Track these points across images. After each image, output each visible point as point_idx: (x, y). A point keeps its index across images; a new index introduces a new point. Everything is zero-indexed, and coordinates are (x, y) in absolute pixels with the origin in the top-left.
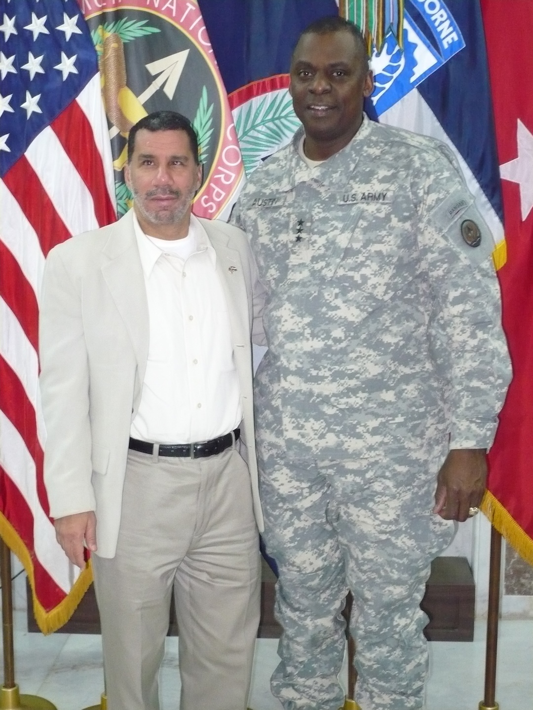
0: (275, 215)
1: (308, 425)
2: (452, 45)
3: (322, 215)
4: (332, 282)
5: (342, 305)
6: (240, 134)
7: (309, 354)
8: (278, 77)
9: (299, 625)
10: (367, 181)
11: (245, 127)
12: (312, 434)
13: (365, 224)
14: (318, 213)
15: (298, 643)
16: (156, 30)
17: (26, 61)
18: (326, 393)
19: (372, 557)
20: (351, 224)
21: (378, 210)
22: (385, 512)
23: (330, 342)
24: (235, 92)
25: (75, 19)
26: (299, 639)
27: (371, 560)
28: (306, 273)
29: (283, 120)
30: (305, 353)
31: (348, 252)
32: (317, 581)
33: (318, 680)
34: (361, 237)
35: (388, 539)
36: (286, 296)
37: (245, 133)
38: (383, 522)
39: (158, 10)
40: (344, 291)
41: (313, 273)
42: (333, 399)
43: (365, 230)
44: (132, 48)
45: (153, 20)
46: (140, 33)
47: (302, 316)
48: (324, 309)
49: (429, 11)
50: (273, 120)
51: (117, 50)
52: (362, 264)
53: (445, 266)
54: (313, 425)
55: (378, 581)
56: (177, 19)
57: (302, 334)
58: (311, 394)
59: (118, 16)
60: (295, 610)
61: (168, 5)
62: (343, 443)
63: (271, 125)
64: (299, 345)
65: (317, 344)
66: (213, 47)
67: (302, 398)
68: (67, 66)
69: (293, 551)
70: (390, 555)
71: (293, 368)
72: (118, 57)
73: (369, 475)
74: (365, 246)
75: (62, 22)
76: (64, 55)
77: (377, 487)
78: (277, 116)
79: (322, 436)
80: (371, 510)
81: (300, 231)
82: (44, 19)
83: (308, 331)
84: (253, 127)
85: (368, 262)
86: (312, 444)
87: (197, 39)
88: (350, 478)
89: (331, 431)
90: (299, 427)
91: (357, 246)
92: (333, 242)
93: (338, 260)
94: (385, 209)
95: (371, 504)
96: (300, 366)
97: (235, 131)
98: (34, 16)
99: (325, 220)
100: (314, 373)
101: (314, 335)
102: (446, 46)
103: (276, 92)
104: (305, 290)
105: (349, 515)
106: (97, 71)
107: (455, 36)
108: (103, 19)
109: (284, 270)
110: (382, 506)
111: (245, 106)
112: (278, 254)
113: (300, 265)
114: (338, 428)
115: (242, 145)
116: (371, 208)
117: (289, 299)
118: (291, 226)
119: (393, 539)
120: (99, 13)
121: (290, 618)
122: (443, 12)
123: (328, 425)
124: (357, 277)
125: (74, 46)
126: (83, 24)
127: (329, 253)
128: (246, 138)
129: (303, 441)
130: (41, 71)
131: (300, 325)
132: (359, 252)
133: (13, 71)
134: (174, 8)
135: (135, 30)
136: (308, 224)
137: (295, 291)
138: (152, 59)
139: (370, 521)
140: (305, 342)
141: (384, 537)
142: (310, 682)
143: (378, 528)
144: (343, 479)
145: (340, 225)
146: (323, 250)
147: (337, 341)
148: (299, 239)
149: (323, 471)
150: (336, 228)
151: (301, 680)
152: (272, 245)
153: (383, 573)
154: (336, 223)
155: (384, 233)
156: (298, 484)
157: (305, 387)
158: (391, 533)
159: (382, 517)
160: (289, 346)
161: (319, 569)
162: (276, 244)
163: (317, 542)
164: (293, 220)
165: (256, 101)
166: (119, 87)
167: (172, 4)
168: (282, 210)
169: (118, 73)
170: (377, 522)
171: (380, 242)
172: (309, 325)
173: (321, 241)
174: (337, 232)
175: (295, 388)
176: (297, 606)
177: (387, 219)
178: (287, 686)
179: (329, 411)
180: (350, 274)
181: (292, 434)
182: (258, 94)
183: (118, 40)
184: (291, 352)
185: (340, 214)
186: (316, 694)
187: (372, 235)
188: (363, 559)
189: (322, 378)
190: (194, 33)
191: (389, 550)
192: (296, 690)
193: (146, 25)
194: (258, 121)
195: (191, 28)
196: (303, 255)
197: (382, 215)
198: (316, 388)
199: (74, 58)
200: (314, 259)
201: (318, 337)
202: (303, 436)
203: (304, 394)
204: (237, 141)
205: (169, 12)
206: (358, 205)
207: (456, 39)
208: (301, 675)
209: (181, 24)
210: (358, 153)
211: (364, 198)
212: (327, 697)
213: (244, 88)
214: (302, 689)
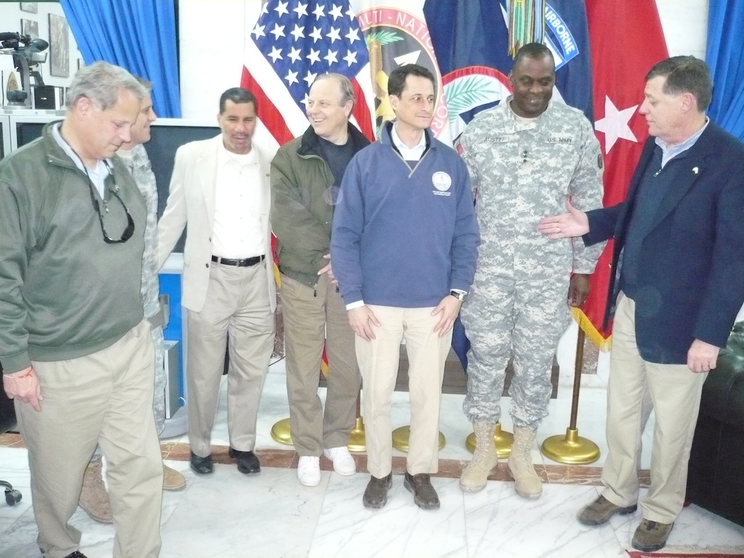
0: (503, 147)
1: (528, 262)
2: (571, 53)
3: (536, 148)
4: (545, 185)
5: (550, 197)
6: (448, 99)
7: (532, 224)
8: (471, 67)
9: (487, 374)
10: (560, 132)
11: (451, 96)
12: (530, 266)
13: (563, 155)
14: (534, 147)
15: (485, 384)
16: (402, 39)
17: (327, 54)
18: (539, 244)
19: (538, 334)
20: (554, 153)
21: (568, 148)
22: (549, 308)
23: (543, 217)
24: (446, 76)
25: (357, 30)
26: (486, 381)
27: (538, 336)
28: (530, 180)
29: (473, 92)
30: (530, 223)
31: (556, 169)
32: (497, 351)
33: (491, 403)
34: (561, 161)
35: (550, 324)
36: (519, 193)
37: (450, 100)
38: (548, 314)
39: (403, 27)
40: (551, 189)
41: (534, 180)
42: (543, 247)
43: (563, 158)
44: (386, 49)
45: (399, 33)
46: (391, 40)
47: (529, 203)
48: (542, 200)
49: (559, 32)
50: (466, 92)
51: (377, 49)
52: (560, 176)
53: (589, 176)
54: (531, 262)
55: (542, 348)
56: (414, 33)
57: (529, 213)
58: (531, 245)
59: (379, 29)
60: (487, 365)
61: (409, 24)
62: (544, 270)
63: (465, 95)
64: (527, 218)
65: (538, 218)
66: (434, 49)
67: (526, 248)
68: (351, 58)
69: (486, 331)
70: (548, 333)
71: (522, 231)
72: (377, 53)
73: (544, 289)
74: (562, 166)
75: (348, 32)
76: (349, 51)
77: (547, 294)
78: (469, 90)
79: (535, 268)
80: (542, 308)
81: (525, 156)
82: (338, 30)
83: (532, 211)
84: (455, 96)
85: (563, 175)
86: (529, 272)
87: (426, 45)
88: (533, 290)
89: (540, 264)
90: (523, 263)
91: (559, 166)
92: (546, 164)
93: (550, 173)
94: (571, 148)
95: (542, 305)
96: (526, 230)
97: (445, 98)
98: (332, 28)
99: (538, 151)
100: (533, 234)
101: (536, 213)
102: (568, 53)
103: (468, 77)
104: (531, 189)
105: (527, 311)
106: (368, 61)
107: (573, 48)
108: (370, 31)
109: (516, 178)
110: (548, 305)
111: (451, 84)
112: (509, 169)
113: (525, 175)
114: (543, 263)
115: (449, 106)
116: (565, 146)
117: (522, 194)
118: (520, 154)
119: (552, 324)
120: (369, 28)
121: (483, 370)
122: (567, 33)
123: (538, 261)
124: (558, 183)
125: (355, 46)
126: (360, 34)
127: (543, 169)
128: (451, 102)
129: (525, 270)
130: (336, 61)
131: (528, 208)
132: (560, 169)
133: (319, 60)
134: (413, 26)
135: (388, 38)
136: (530, 153)
137: (525, 189)
138: (398, 55)
139: (540, 314)
140: (530, 217)
141: (547, 323)
142: (487, 404)
143: (544, 317)
144: (529, 291)
145: (548, 155)
146: (539, 167)
147: (546, 216)
148: (525, 161)
149: (517, 287)
150: (546, 156)
151: (483, 403)
152: (504, 164)
153: (543, 343)
154: (546, 154)
155: (571, 159)
156: (501, 294)
157: (527, 242)
158: (551, 320)
159: (547, 311)
160: (520, 219)
161: (498, 345)
162: (507, 163)
163: (500, 330)
164: (521, 151)
165: (457, 81)
166: (378, 70)
167: (412, 23)
168: (508, 144)
169: (378, 62)
170: (545, 314)
171: (569, 164)
172: (533, 208)
173: (538, 162)
174: (546, 158)
175: (521, 243)
176: (486, 363)
177: (572, 152)
178: (473, 407)
179: (539, 254)
180: (555, 181)
181: (518, 267)
182: (458, 77)
183: (378, 44)
184: (522, 222)
185: (547, 148)
186: (488, 411)
187: (566, 160)
188: (533, 336)
189: (537, 236)
190: (424, 41)
191: (549, 329)
192: (479, 409)
193: (395, 35)
194: (458, 93)
195: (422, 38)
196: (527, 170)
197: (570, 150)
198: (534, 242)
199: (355, 54)
200: (533, 172)
201: (537, 214)
202: (525, 268)
203: (527, 245)
204: (446, 104)
205: (409, 28)
206: (558, 144)
207: (574, 49)
208: (482, 400)
209: (416, 36)
210: (552, 114)
211: (560, 140)
212: (494, 412)
213: (451, 73)
214: (481, 408)
